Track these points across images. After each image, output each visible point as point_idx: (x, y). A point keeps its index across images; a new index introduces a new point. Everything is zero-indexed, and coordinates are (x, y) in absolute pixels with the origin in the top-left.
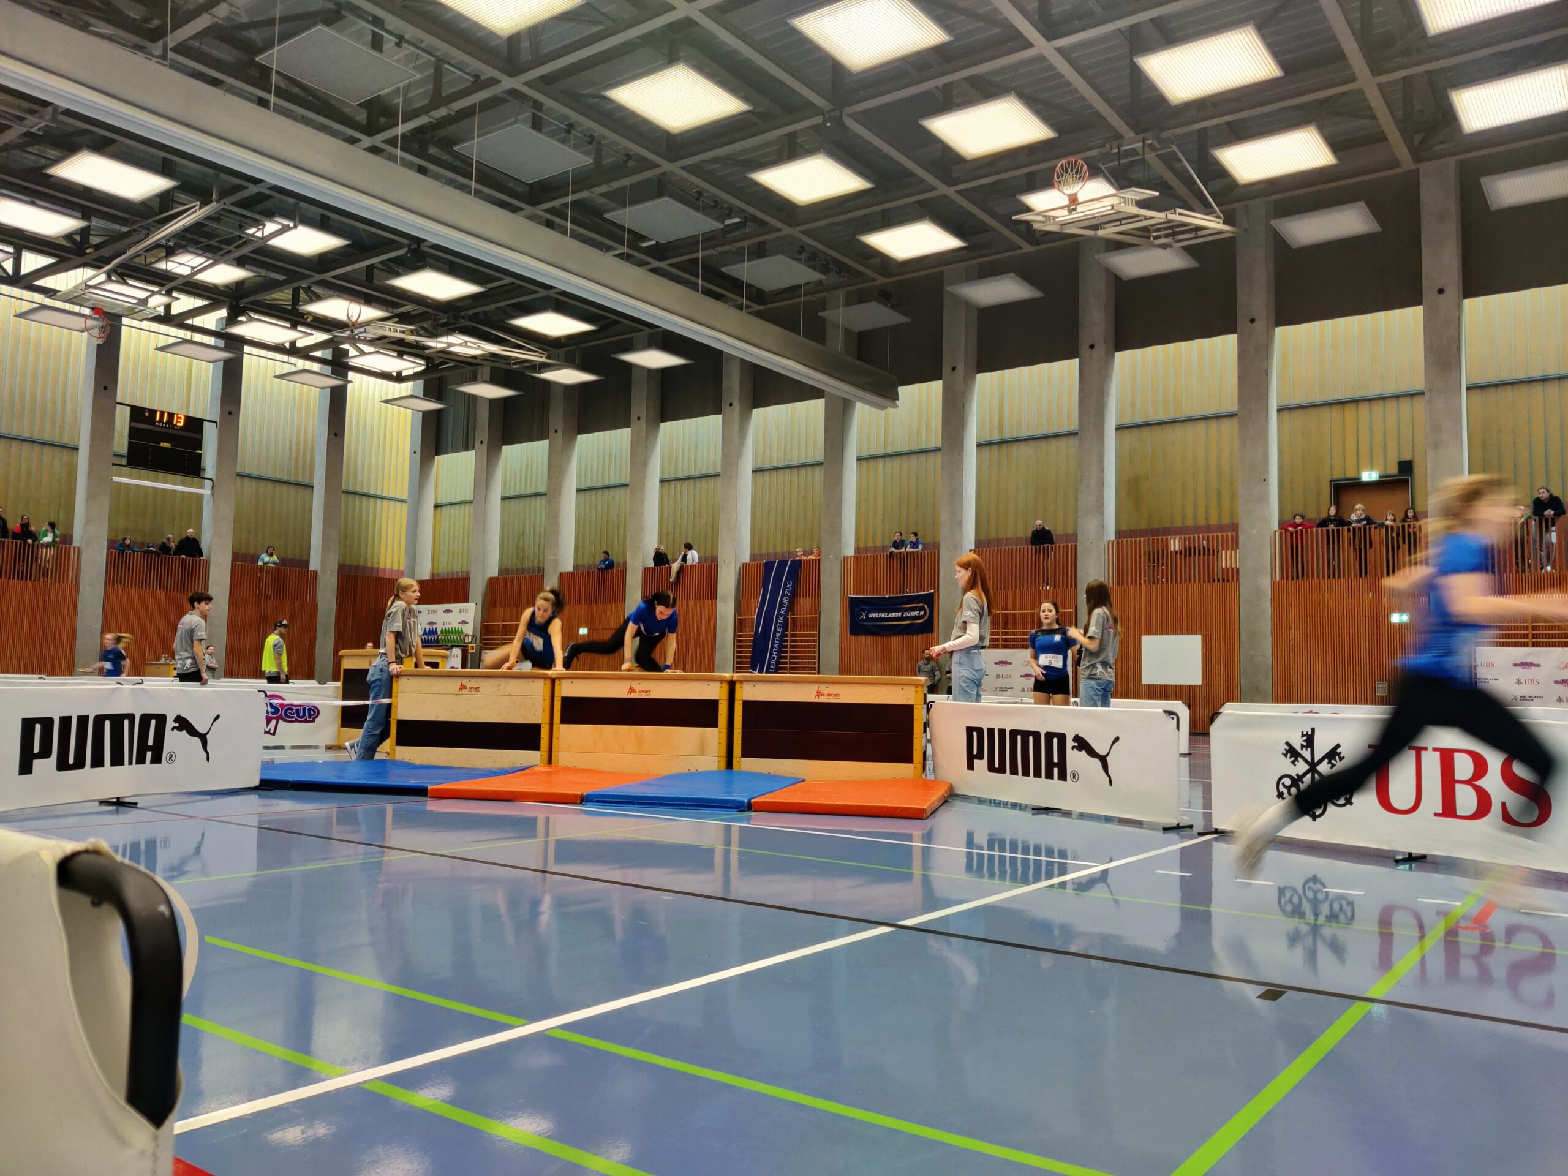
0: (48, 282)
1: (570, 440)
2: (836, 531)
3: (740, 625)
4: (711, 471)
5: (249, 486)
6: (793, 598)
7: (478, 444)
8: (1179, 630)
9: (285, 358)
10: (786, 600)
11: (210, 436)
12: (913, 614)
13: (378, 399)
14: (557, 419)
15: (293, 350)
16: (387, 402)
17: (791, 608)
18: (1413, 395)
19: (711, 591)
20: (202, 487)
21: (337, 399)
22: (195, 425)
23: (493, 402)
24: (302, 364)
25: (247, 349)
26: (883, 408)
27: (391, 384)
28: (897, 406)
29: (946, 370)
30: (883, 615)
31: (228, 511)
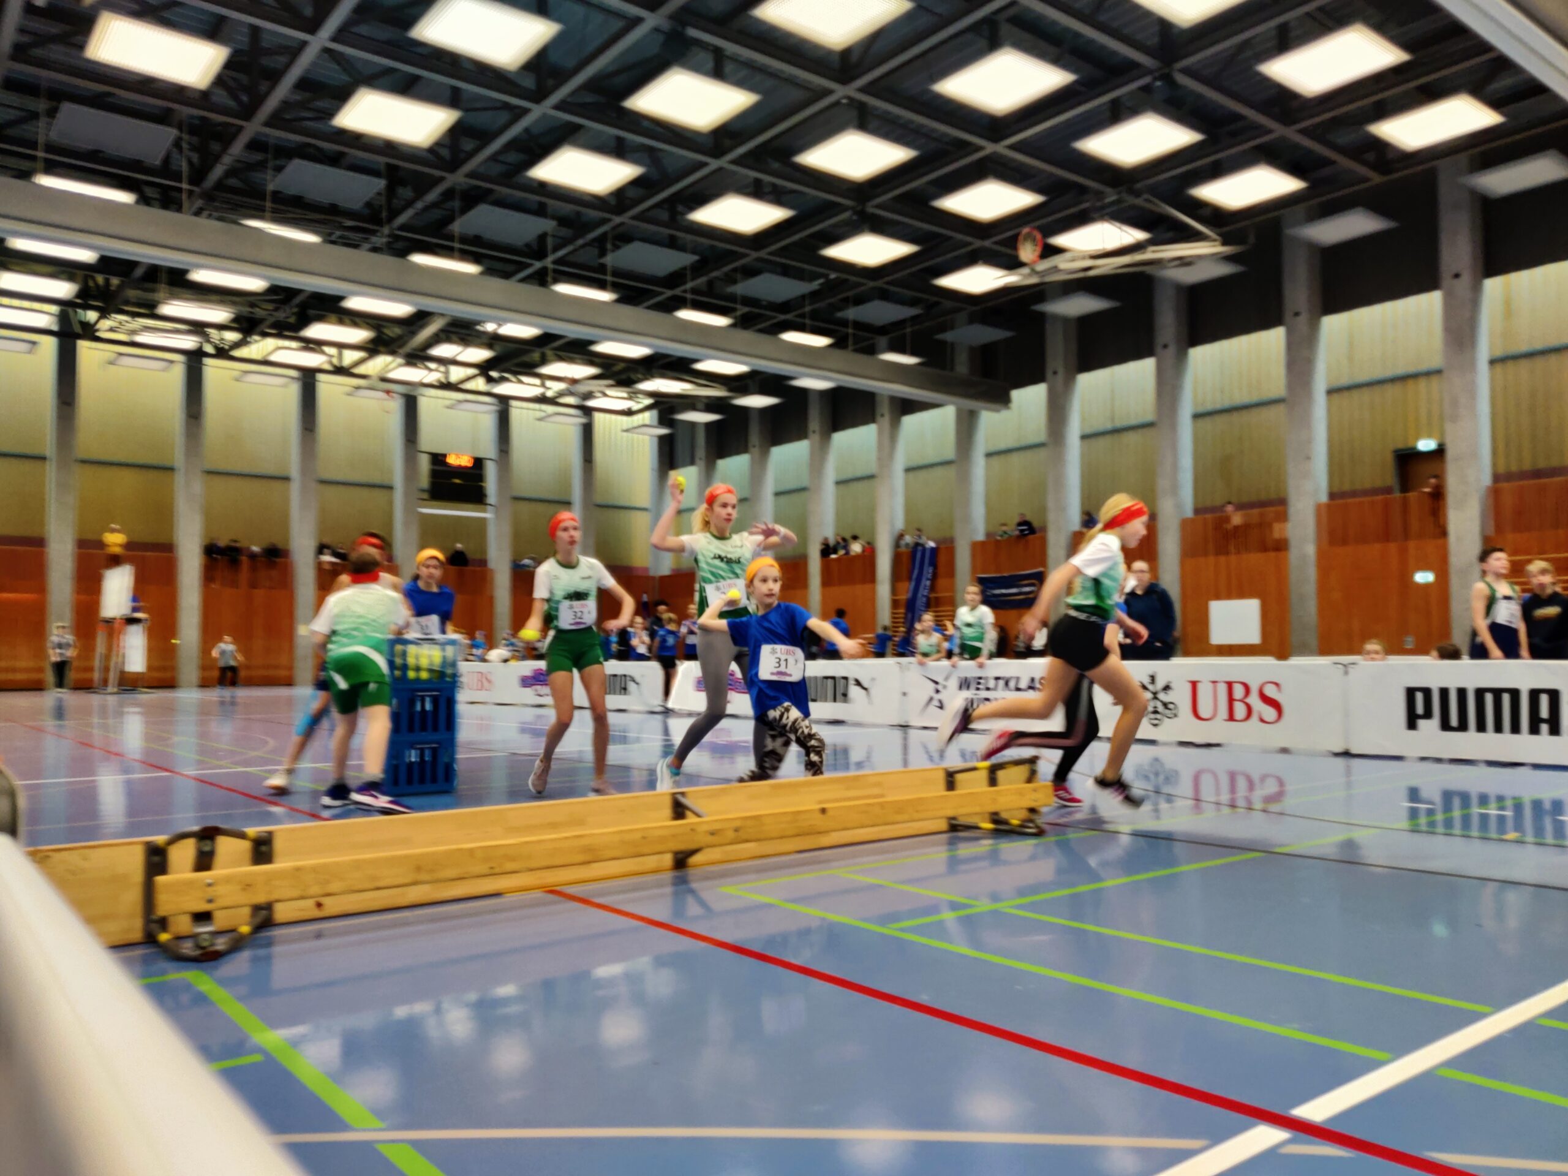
0: (361, 370)
1: (765, 453)
2: (967, 518)
3: (895, 604)
4: (868, 472)
5: (524, 507)
6: (934, 577)
7: (698, 461)
8: (1241, 594)
9: (537, 406)
10: (928, 583)
11: (491, 472)
12: (1027, 589)
13: (619, 428)
14: (754, 438)
15: (542, 400)
16: (627, 431)
17: (933, 588)
18: (1428, 374)
19: (870, 575)
20: (485, 511)
21: (588, 431)
22: (479, 462)
23: (709, 425)
24: (550, 409)
25: (513, 403)
26: (997, 411)
27: (624, 419)
28: (1008, 408)
29: (1049, 374)
30: (1004, 591)
31: (507, 529)
